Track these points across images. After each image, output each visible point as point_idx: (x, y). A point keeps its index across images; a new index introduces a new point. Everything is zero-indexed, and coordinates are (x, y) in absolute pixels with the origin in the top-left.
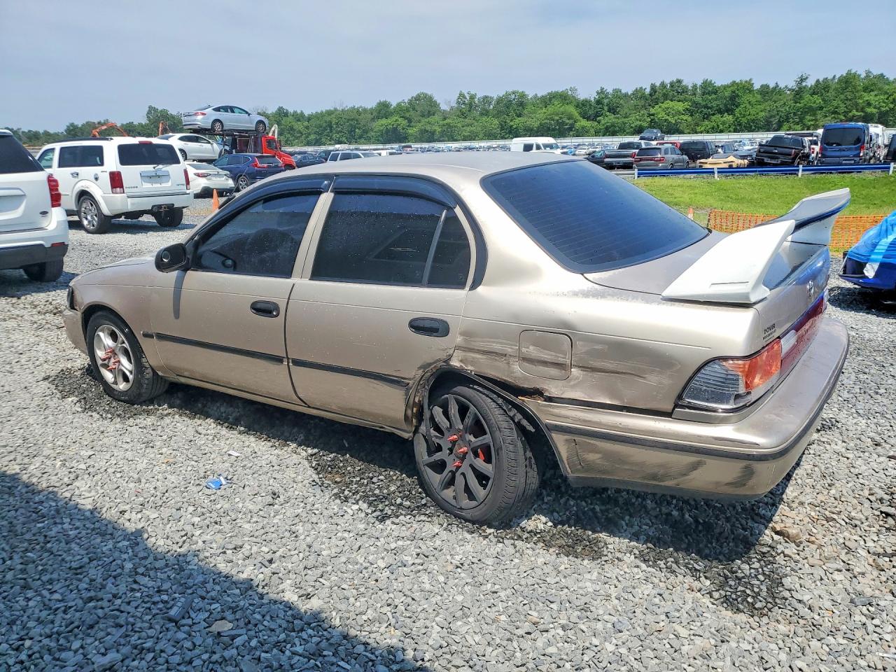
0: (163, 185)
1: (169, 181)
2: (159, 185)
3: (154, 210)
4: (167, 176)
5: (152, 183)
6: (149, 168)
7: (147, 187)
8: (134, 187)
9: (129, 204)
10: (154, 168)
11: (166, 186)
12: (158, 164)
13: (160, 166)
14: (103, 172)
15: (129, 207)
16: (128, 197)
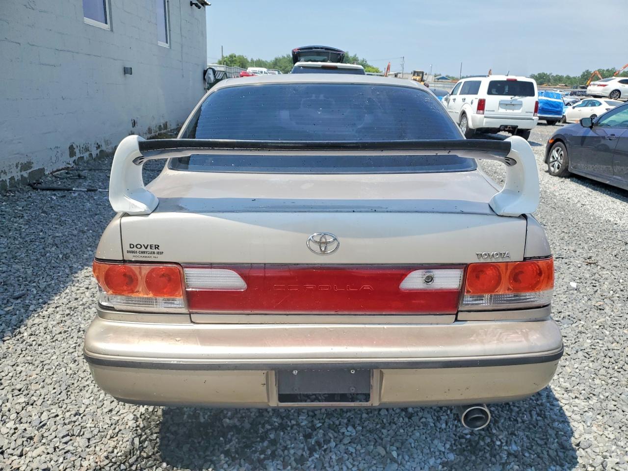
0: (516, 111)
1: (520, 108)
2: (511, 111)
3: (501, 128)
4: (520, 105)
5: (506, 109)
6: (507, 98)
7: (502, 111)
8: (492, 111)
9: (484, 121)
10: (511, 98)
11: (517, 112)
12: (515, 95)
13: (517, 97)
14: (475, 99)
15: (484, 124)
16: (485, 117)
